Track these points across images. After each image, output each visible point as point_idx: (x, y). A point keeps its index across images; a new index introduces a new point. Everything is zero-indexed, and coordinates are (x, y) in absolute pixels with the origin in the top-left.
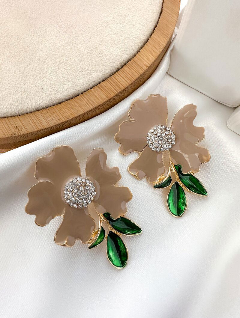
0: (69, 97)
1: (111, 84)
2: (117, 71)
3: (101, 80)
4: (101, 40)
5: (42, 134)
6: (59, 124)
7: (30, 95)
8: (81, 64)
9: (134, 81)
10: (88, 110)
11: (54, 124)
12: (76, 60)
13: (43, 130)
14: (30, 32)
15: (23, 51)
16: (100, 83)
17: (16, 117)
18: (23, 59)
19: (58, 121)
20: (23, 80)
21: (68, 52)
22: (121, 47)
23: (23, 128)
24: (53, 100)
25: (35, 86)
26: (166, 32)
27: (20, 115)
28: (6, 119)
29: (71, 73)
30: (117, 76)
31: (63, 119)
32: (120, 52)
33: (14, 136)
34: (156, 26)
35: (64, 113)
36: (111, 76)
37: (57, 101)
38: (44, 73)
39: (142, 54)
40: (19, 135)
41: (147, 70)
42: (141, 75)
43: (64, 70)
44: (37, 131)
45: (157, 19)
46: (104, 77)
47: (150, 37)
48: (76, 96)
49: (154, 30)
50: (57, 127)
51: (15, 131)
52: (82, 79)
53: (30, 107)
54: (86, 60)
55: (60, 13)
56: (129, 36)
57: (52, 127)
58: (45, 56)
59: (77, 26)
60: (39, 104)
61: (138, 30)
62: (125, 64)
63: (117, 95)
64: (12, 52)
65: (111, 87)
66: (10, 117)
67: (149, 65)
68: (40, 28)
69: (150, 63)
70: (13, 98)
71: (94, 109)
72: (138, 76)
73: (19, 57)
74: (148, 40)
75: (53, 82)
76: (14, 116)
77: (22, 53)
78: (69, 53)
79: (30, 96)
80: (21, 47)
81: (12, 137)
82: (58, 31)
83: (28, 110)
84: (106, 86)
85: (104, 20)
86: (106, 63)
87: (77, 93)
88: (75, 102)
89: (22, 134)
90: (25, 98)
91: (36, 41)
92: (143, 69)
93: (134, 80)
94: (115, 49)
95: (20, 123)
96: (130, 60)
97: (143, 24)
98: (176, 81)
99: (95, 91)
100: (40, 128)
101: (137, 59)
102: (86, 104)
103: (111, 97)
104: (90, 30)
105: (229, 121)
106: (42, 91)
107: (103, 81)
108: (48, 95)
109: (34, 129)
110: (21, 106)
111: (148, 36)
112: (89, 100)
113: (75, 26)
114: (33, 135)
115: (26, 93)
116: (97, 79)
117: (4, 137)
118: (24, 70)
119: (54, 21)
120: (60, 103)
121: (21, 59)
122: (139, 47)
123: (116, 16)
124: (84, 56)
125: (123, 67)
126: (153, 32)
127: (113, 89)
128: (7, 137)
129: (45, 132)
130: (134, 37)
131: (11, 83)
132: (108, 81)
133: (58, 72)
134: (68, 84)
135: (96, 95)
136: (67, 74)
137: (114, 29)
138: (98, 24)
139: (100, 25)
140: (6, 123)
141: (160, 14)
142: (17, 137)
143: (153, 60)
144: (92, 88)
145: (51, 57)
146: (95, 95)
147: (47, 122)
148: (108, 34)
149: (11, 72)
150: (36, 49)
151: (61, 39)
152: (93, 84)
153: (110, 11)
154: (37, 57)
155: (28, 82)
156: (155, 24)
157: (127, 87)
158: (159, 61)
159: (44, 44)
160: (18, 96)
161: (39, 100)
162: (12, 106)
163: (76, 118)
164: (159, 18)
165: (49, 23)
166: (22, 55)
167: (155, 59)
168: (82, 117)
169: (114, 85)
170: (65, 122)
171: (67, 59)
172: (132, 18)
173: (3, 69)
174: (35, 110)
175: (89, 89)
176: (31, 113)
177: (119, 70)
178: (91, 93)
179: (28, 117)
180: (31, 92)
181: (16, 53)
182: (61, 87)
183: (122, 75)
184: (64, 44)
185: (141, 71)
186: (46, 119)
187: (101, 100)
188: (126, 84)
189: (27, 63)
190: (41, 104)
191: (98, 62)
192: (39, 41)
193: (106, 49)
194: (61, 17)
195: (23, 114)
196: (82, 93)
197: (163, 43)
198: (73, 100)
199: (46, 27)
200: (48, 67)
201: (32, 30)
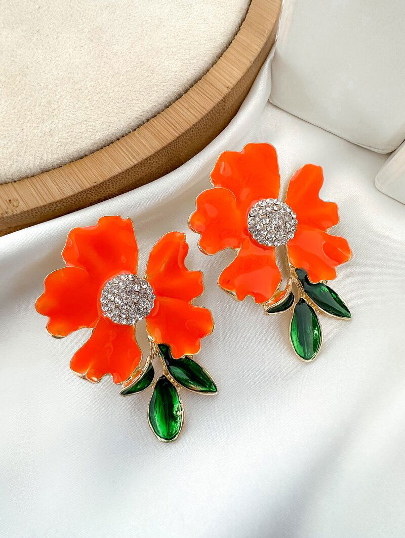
0: (95, 147)
1: (167, 121)
2: (177, 99)
3: (150, 115)
4: (150, 48)
5: (52, 211)
6: (80, 193)
7: (32, 147)
8: (116, 90)
9: (207, 114)
10: (129, 166)
11: (72, 194)
12: (108, 84)
13: (55, 205)
14: (32, 44)
16: (148, 120)
17: (10, 185)
18: (19, 88)
19: (79, 188)
20: (20, 123)
21: (95, 73)
22: (183, 58)
23: (21, 202)
24: (69, 152)
25: (39, 131)
27: (15, 182)
29: (99, 107)
30: (177, 108)
31: (87, 183)
32: (182, 66)
33: (6, 217)
34: (243, 20)
35: (87, 173)
36: (167, 107)
37: (76, 155)
38: (54, 109)
39: (220, 68)
40: (15, 213)
41: (229, 95)
42: (220, 103)
43: (87, 102)
44: (45, 206)
45: (245, 7)
46: (156, 110)
47: (234, 38)
48: (109, 145)
49: (240, 27)
50: (77, 199)
51: (8, 208)
52: (117, 116)
53: (32, 166)
54: (124, 83)
56: (197, 39)
57: (69, 197)
58: (57, 81)
60: (47, 161)
61: (212, 27)
62: (192, 86)
63: (178, 138)
65: (168, 126)
67: (231, 86)
68: (47, 35)
69: (234, 83)
71: (138, 164)
72: (214, 105)
73: (14, 86)
74: (230, 43)
75: (69, 124)
76: (7, 183)
77: (18, 78)
79: (31, 149)
80: (17, 69)
81: (3, 218)
82: (77, 39)
83: (28, 171)
84: (158, 124)
85: (155, 15)
86: (158, 86)
87: (109, 139)
88: (106, 154)
89: (18, 212)
90: (23, 152)
91: (41, 57)
92: (222, 93)
93: (207, 112)
94: (173, 62)
95: (16, 195)
96: (200, 79)
97: (221, 17)
98: (285, 115)
99: (140, 135)
100: (49, 200)
101: (212, 78)
103: (168, 142)
104: (131, 33)
105: (378, 178)
106: (51, 139)
107: (154, 116)
108: (61, 146)
109: (39, 203)
110: (17, 166)
111: (230, 36)
112: (130, 149)
113: (106, 29)
114: (39, 213)
115: (24, 145)
116: (142, 114)
118: (21, 107)
119: (70, 23)
120: (81, 158)
121: (16, 89)
122: (215, 56)
123: (175, 7)
124: (121, 78)
125: (187, 91)
126: (239, 30)
127: (170, 128)
129: (57, 208)
130: (206, 40)
132: (161, 115)
133: (77, 106)
134: (94, 124)
135: (143, 141)
136: (93, 108)
137: (171, 28)
138: (144, 23)
139: (148, 25)
142: (10, 217)
143: (239, 77)
144: (135, 130)
145: (66, 82)
146: (141, 142)
147: (60, 189)
148: (161, 37)
150: (41, 71)
151: (83, 51)
152: (137, 122)
154: (42, 84)
155: (29, 125)
156: (241, 16)
157: (194, 125)
158: (251, 79)
159: (54, 61)
160: (11, 150)
161: (45, 155)
162: (1, 166)
163: (108, 180)
164: (250, 4)
165: (63, 26)
166: (17, 83)
167: (242, 75)
168: (119, 179)
169: (173, 122)
170: (90, 189)
171: (92, 83)
172: (202, 8)
174: (39, 170)
175: (130, 132)
177: (180, 96)
178: (133, 137)
179: (28, 184)
180: (33, 141)
181: (9, 79)
182: (83, 130)
183: (186, 105)
184: (87, 60)
185: (218, 96)
186: (58, 185)
187: (150, 149)
188: (194, 121)
189: (26, 95)
190: (50, 161)
191: (145, 85)
192: (45, 57)
193: (159, 63)
194: (82, 15)
195: (21, 179)
196: (118, 139)
197: (256, 47)
198: (104, 152)
199: (58, 34)
200: (62, 98)
201: (34, 40)
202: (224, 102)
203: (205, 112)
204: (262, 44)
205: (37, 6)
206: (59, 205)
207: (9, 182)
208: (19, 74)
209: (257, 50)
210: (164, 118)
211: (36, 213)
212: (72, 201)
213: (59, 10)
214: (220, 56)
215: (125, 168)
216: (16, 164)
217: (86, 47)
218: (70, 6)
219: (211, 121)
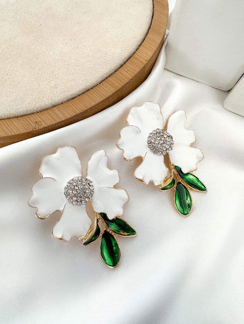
0: (80, 92)
1: (116, 78)
2: (121, 67)
3: (107, 75)
4: (103, 43)
6: (74, 116)
8: (88, 64)
10: (99, 101)
11: (70, 117)
12: (83, 61)
13: (61, 123)
15: (35, 59)
16: (107, 78)
17: (35, 114)
19: (74, 113)
20: (38, 82)
22: (121, 47)
23: (42, 123)
24: (67, 96)
25: (49, 86)
26: (159, 31)
27: (38, 112)
28: (26, 117)
29: (80, 73)
30: (121, 71)
31: (78, 111)
32: (121, 51)
33: (35, 130)
34: (150, 28)
35: (78, 106)
37: (70, 97)
38: (56, 75)
39: (141, 51)
40: (39, 129)
42: (143, 68)
43: (73, 70)
44: (56, 124)
45: (150, 21)
46: (110, 73)
47: (146, 37)
48: (87, 92)
49: (148, 31)
51: (36, 126)
52: (91, 76)
54: (92, 60)
55: (64, 24)
56: (127, 38)
59: (80, 34)
60: (55, 101)
61: (134, 32)
62: (127, 61)
63: (123, 87)
64: (24, 60)
65: (118, 81)
66: (29, 114)
67: (148, 60)
68: (47, 38)
69: (149, 58)
70: (30, 98)
71: (104, 100)
72: (140, 69)
73: (32, 64)
74: (144, 39)
75: (65, 82)
76: (33, 113)
78: (76, 56)
79: (46, 95)
83: (46, 106)
84: (113, 80)
85: (103, 26)
86: (110, 61)
87: (87, 89)
88: (86, 96)
89: (42, 128)
90: (42, 97)
91: (45, 49)
92: (143, 63)
94: (116, 49)
95: (40, 119)
96: (131, 57)
97: (139, 27)
99: (103, 85)
100: (58, 121)
101: (137, 56)
102: (97, 97)
103: (119, 88)
104: (92, 36)
105: (225, 103)
106: (56, 90)
107: (110, 76)
108: (62, 93)
109: (52, 122)
111: (144, 36)
112: (99, 93)
113: (78, 34)
115: (41, 93)
116: (104, 75)
117: (26, 131)
118: (38, 74)
120: (73, 98)
121: (34, 65)
122: (138, 45)
123: (114, 22)
124: (90, 58)
125: (125, 63)
126: (148, 33)
128: (29, 131)
130: (132, 38)
131: (27, 86)
132: (113, 76)
133: (68, 72)
134: (79, 81)
135: (104, 88)
136: (77, 73)
137: (113, 33)
138: (99, 31)
139: (101, 31)
140: (27, 120)
141: (152, 18)
142: (37, 130)
143: (151, 55)
144: (100, 83)
145: (60, 61)
147: (63, 115)
149: (26, 77)
150: (46, 56)
151: (67, 45)
152: (101, 79)
153: (107, 19)
154: (47, 63)
155: (43, 83)
156: (148, 26)
157: (131, 80)
158: (156, 56)
159: (52, 51)
160: (34, 96)
161: (54, 98)
162: (30, 105)
163: (89, 109)
164: (152, 20)
165: (55, 33)
166: (34, 62)
167: (153, 54)
168: (94, 108)
169: (120, 79)
170: (80, 114)
171: (74, 61)
172: (128, 22)
173: (18, 75)
174: (51, 106)
175: (98, 85)
176: (48, 109)
177: (122, 66)
178: (100, 87)
179: (46, 113)
181: (29, 61)
182: (73, 84)
183: (126, 70)
184: (70, 50)
185: (141, 64)
186: (62, 113)
187: (109, 92)
188: (130, 77)
189: (39, 68)
190: (57, 100)
191: (103, 61)
192: (47, 49)
193: (109, 50)
194: (64, 27)
195: (41, 111)
196: (92, 88)
197: (158, 41)
198: (85, 95)
199: (53, 38)
200: (59, 70)
201: (40, 41)
202: (145, 68)
203: (136, 73)
205: (39, 24)
207: (35, 113)
212: (70, 120)
213: (51, 25)
214: (140, 46)
216: (38, 103)
217: (69, 43)
218: (57, 23)
219: (138, 77)
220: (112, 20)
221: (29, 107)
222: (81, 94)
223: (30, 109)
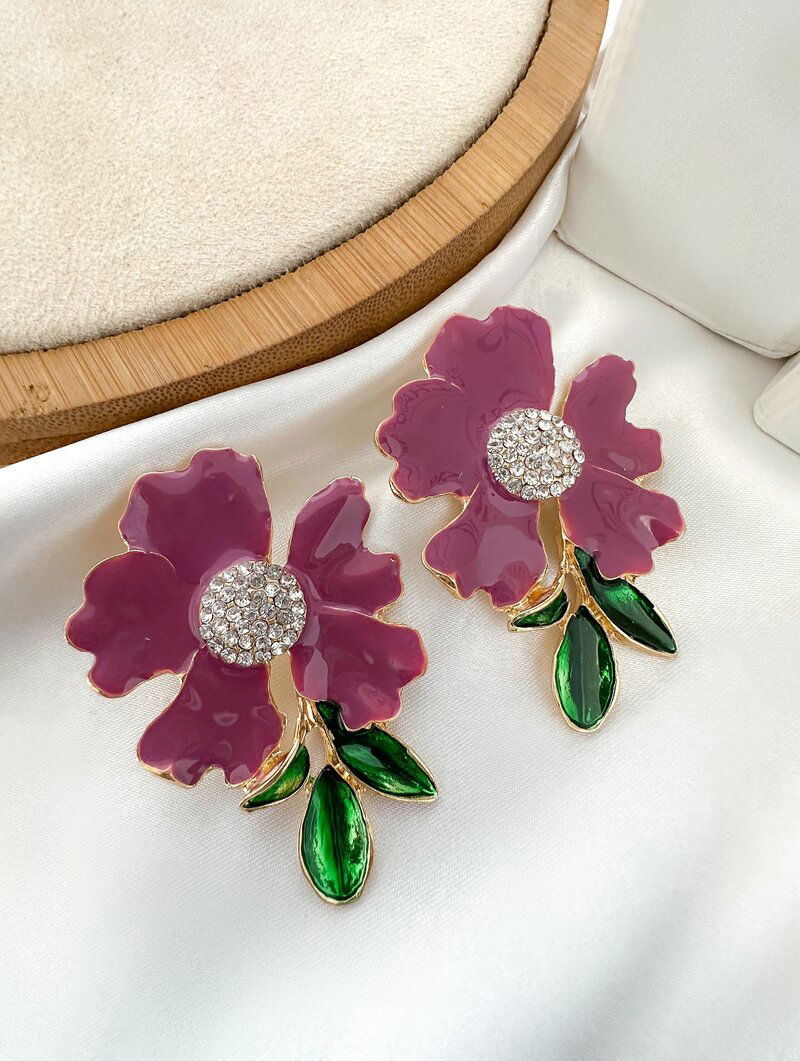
0: (213, 296)
1: (359, 258)
2: (382, 217)
3: (327, 242)
4: (337, 113)
5: (115, 415)
6: (175, 384)
7: (85, 285)
8: (264, 188)
9: (439, 252)
10: (277, 340)
11: (158, 384)
12: (249, 175)
13: (121, 402)
14: (102, 82)
15: (75, 142)
16: (322, 253)
17: (34, 356)
18: (71, 167)
19: (173, 373)
20: (67, 235)
21: (224, 151)
22: (400, 139)
23: (53, 392)
24: (161, 302)
25: (102, 254)
26: (556, 95)
27: (45, 350)
29: (226, 219)
30: (381, 233)
31: (191, 367)
32: (397, 153)
33: (23, 419)
34: (522, 77)
35: (193, 346)
36: (361, 231)
37: (173, 308)
38: (138, 215)
39: (470, 166)
40: (39, 414)
41: (484, 218)
42: (465, 232)
43: (204, 206)
44: (101, 404)
45: (528, 53)
46: (339, 234)
47: (502, 111)
48: (240, 295)
49: (514, 90)
50: (168, 396)
51: (26, 402)
52: (262, 238)
53: (82, 322)
54: (280, 176)
55: (207, 24)
56: (429, 106)
57: (152, 391)
58: (146, 159)
59: (258, 67)
60: (113, 315)
61: (460, 85)
62: (413, 195)
63: (378, 294)
64: (36, 143)
65: (362, 270)
66: (12, 353)
67: (491, 202)
68: (135, 70)
69: (497, 196)
70: (26, 291)
71: (296, 338)
72: (454, 235)
73: (60, 162)
74: (493, 120)
75: (164, 246)
76: (27, 352)
77: (70, 148)
78: (227, 154)
79: (84, 289)
80: (69, 129)
81: (14, 420)
82: (194, 83)
83: (74, 332)
84: (342, 263)
85: (350, 51)
86: (346, 188)
87: (241, 283)
88: (232, 311)
89: (47, 412)
90: (68, 292)
91: (120, 110)
92: (472, 214)
93: (439, 248)
94: (380, 144)
95: (45, 377)
96: (430, 183)
97: (480, 68)
99: (303, 280)
100: (112, 393)
101: (454, 182)
102: (272, 321)
103: (359, 300)
104: (300, 81)
105: (760, 405)
106: (126, 272)
107: (335, 246)
108: (145, 287)
109: (90, 397)
110: (52, 320)
111: (495, 106)
112: (281, 307)
113: (252, 69)
114: (87, 418)
115: (70, 278)
116: (312, 240)
118: (72, 204)
119: (182, 51)
120: (183, 315)
121: (65, 167)
122: (463, 141)
123: (391, 40)
124: (276, 166)
125: (402, 204)
126: (512, 97)
127: (365, 273)
129: (126, 410)
130: (447, 109)
131: (25, 243)
132: (348, 246)
133: (183, 211)
134: (214, 251)
135: (307, 291)
136: (214, 219)
137: (381, 80)
138: (329, 65)
139: (337, 69)
141: (540, 40)
142: (29, 419)
143: (507, 186)
144: (294, 270)
145: (164, 163)
146: (303, 293)
147: (135, 373)
148: (360, 95)
149: (29, 207)
150: (116, 136)
151: (203, 106)
152: (300, 255)
153: (370, 25)
154: (117, 164)
155: (83, 240)
156: (518, 69)
157: (412, 271)
158: (527, 193)
159: (145, 121)
160: (43, 287)
161: (112, 303)
162: (21, 317)
163: (233, 364)
164: (537, 49)
165: (167, 55)
166: (68, 155)
167: (513, 182)
168: (255, 363)
169: (372, 262)
170: (196, 378)
171: (217, 170)
172: (443, 47)
174: (97, 333)
175: (284, 274)
176: (83, 343)
177: (388, 212)
178: (290, 284)
179: (72, 357)
180: (89, 274)
181: (52, 147)
182: (191, 261)
183: (398, 231)
184: (211, 126)
185: (464, 219)
186: (131, 364)
187: (321, 309)
188: (411, 262)
189: (82, 181)
190: (120, 314)
191: (322, 183)
192: (128, 112)
193: (351, 145)
194: (207, 36)
195: (58, 347)
196: (260, 285)
197: (543, 132)
198: (229, 307)
199: (158, 69)
200: (154, 195)
201: (109, 77)
202: (474, 231)
203: (435, 248)
204: (556, 128)
205: (120, 13)
206: (129, 404)
207: (32, 350)
208: (73, 139)
209: (544, 137)
210: (354, 252)
211: (83, 416)
212: (157, 398)
213: (162, 22)
214: (471, 142)
215: (269, 344)
216: (50, 316)
217: (211, 100)
218: (185, 17)
219: (444, 265)
220: (388, 28)
221: (17, 324)
222: (216, 303)
223: (18, 333)
